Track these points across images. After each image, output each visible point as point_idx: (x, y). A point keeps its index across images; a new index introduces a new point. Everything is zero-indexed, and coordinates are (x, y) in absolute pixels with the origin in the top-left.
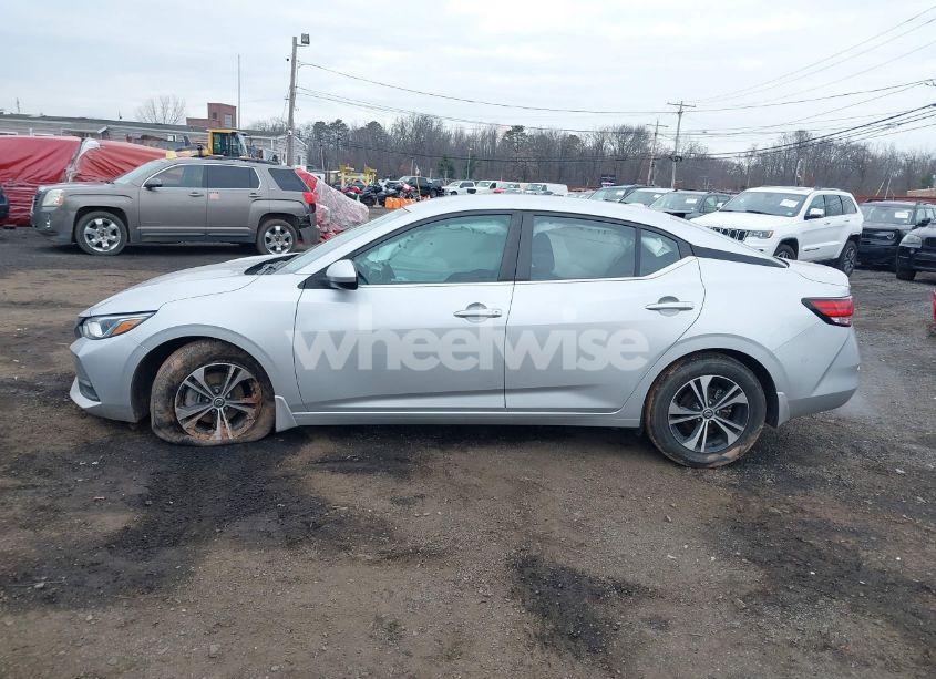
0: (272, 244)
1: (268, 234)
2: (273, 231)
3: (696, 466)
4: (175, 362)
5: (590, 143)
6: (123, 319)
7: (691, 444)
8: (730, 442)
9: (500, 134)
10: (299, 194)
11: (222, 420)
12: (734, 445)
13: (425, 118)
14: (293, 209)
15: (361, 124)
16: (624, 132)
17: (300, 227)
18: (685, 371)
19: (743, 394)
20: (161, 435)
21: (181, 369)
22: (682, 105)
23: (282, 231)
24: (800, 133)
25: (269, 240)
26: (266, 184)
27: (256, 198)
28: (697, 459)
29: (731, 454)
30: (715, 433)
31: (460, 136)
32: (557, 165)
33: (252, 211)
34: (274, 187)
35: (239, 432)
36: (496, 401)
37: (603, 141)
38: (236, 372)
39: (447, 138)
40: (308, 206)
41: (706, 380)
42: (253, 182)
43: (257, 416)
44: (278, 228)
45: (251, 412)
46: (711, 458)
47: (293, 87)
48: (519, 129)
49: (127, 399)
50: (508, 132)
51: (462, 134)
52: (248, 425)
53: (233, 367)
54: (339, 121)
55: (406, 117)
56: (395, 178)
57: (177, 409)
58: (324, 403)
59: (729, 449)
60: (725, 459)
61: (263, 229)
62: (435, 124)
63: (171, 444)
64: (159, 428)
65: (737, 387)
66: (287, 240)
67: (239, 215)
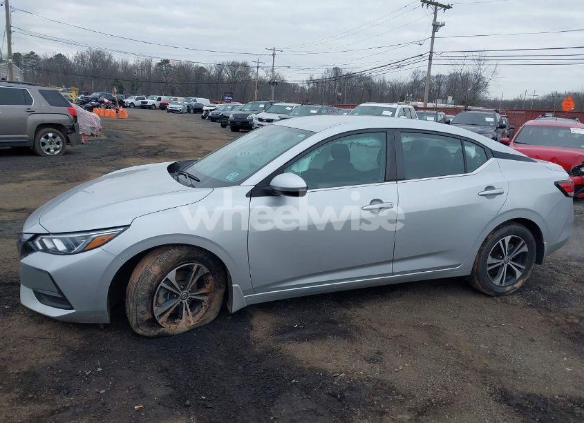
0: (46, 147)
1: (43, 139)
2: (47, 137)
3: (498, 295)
4: (152, 268)
5: (213, 72)
6: (95, 235)
7: (497, 282)
8: (518, 277)
9: (154, 64)
10: (65, 109)
11: (186, 310)
12: (520, 279)
13: (99, 53)
14: (60, 120)
15: (50, 56)
16: (234, 66)
17: (68, 133)
18: (497, 235)
19: (526, 246)
20: (140, 331)
21: (159, 274)
22: (274, 50)
23: (54, 137)
24: (336, 69)
25: (44, 144)
26: (38, 102)
27: (31, 112)
28: (501, 290)
29: (518, 285)
30: (510, 272)
31: (125, 65)
32: (194, 86)
33: (28, 122)
34: (45, 104)
35: (198, 317)
36: (387, 269)
37: (221, 71)
38: (198, 268)
39: (116, 66)
40: (72, 117)
41: (508, 239)
42: (28, 101)
43: (210, 302)
44: (50, 135)
45: (205, 298)
46: (508, 288)
47: (8, 27)
48: (166, 62)
49: (103, 305)
50: (158, 64)
51: (126, 63)
52: (203, 310)
53: (196, 265)
54: (32, 53)
55: (84, 50)
56: (87, 94)
57: (155, 308)
58: (267, 285)
59: (517, 281)
60: (515, 288)
61: (39, 136)
62: (107, 57)
63: (148, 337)
64: (138, 326)
65: (523, 241)
66: (58, 143)
67: (19, 126)
